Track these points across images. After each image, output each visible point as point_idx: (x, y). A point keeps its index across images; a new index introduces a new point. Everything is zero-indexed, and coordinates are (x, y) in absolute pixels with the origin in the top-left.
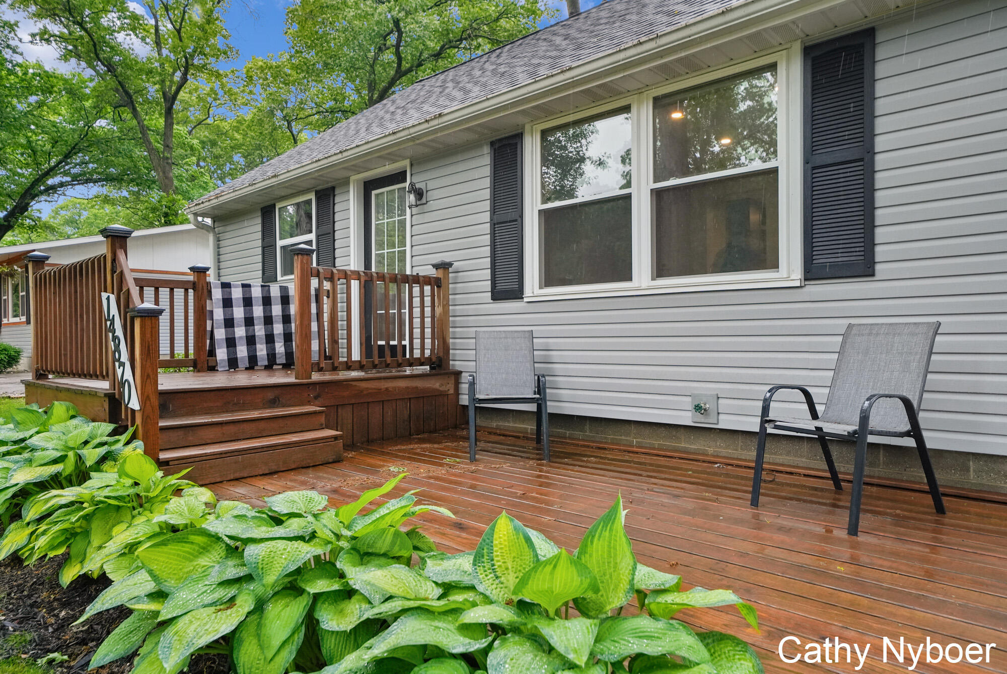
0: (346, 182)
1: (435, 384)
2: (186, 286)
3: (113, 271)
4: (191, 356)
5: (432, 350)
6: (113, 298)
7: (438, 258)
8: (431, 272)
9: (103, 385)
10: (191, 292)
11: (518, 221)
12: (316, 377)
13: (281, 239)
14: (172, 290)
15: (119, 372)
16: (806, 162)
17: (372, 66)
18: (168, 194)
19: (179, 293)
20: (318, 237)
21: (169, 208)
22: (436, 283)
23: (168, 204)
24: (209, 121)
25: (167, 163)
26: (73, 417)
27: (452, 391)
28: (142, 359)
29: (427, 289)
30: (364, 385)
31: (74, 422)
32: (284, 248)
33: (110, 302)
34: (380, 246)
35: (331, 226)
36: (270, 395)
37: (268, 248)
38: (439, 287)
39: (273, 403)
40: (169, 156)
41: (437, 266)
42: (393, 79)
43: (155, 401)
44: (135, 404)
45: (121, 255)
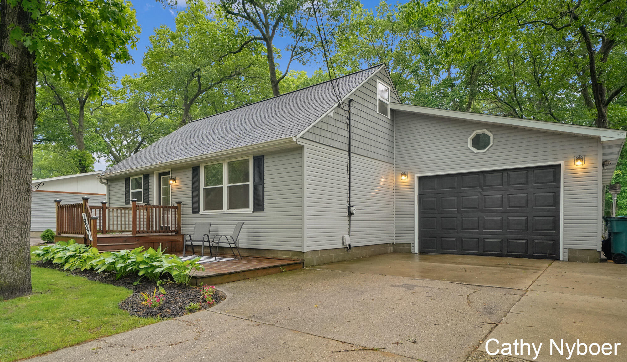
0: (153, 173)
1: (176, 238)
2: (99, 208)
3: (85, 208)
4: (101, 229)
5: (175, 227)
6: (85, 214)
7: (178, 200)
8: (176, 205)
9: (82, 236)
10: (101, 210)
11: (198, 190)
12: (138, 235)
13: (132, 190)
14: (96, 209)
15: (87, 232)
16: (253, 184)
17: (186, 87)
18: (81, 150)
19: (98, 210)
20: (144, 190)
21: (82, 157)
22: (177, 208)
23: (81, 155)
24: (103, 107)
25: (81, 134)
26: (75, 243)
27: (181, 240)
28: (93, 229)
29: (173, 210)
30: (152, 237)
31: (75, 244)
32: (132, 193)
33: (84, 215)
34: (163, 195)
35: (148, 187)
36: (125, 239)
37: (127, 192)
38: (177, 209)
39: (125, 241)
40: (82, 130)
41: (177, 203)
42: (196, 94)
43: (96, 239)
44: (91, 239)
45: (87, 203)
